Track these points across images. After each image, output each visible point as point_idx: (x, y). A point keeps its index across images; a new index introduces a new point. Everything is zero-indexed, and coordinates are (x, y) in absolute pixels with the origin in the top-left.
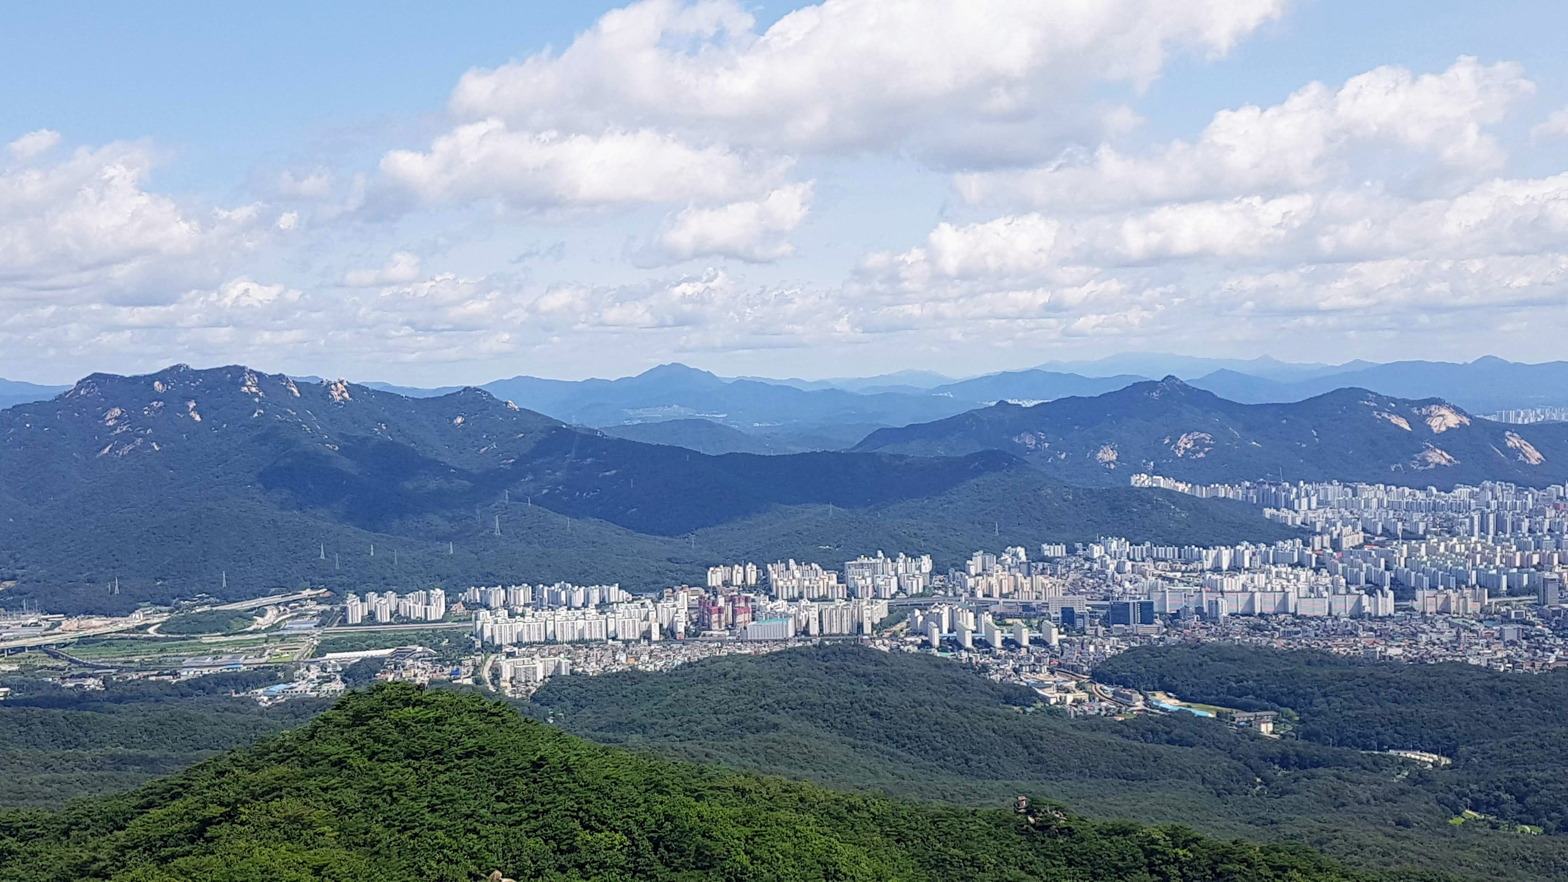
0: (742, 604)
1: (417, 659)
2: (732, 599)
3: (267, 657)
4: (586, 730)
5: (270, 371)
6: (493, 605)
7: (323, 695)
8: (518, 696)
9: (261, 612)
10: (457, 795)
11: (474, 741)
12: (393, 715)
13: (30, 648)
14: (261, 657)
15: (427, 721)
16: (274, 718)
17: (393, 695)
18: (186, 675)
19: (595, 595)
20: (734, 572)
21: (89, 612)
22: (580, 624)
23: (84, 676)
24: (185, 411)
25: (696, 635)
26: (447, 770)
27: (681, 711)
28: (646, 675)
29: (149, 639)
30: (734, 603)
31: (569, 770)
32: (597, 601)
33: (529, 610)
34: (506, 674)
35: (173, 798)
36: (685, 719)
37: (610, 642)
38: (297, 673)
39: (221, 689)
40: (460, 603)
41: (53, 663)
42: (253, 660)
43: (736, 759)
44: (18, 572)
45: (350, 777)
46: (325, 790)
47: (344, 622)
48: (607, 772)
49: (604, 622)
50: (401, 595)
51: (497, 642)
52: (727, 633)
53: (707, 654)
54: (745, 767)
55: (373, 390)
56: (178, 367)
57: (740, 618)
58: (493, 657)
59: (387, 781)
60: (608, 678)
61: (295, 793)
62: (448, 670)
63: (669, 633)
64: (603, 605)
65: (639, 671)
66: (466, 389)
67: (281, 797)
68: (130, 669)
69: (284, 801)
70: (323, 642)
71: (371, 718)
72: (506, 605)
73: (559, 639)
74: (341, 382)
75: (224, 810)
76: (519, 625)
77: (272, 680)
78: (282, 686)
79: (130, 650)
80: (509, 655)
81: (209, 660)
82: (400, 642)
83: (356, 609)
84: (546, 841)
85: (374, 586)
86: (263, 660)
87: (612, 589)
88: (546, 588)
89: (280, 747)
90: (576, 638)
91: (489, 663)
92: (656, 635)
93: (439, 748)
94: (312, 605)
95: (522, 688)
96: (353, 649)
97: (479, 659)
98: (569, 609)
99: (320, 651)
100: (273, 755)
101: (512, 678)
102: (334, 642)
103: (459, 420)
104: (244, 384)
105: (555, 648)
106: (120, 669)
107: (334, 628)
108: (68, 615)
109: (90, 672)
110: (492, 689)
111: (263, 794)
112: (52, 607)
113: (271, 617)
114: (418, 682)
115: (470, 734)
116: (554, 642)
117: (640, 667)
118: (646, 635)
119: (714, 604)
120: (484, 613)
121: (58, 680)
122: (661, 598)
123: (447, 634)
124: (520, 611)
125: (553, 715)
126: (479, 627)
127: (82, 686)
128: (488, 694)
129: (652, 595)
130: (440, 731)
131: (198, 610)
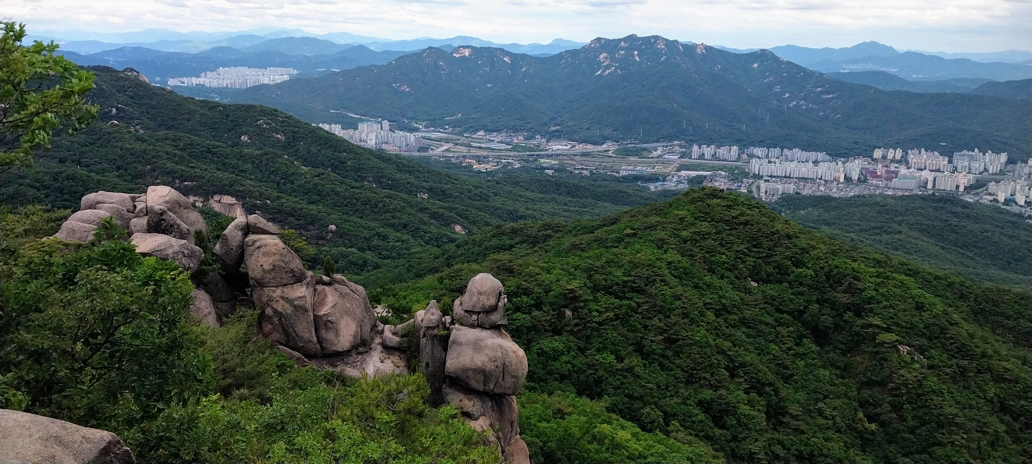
1: (722, 178)
5: (671, 39)
6: (761, 156)
7: (678, 189)
8: (768, 201)
9: (655, 149)
10: (734, 241)
11: (744, 218)
13: (563, 155)
15: (724, 206)
16: (656, 197)
17: (710, 193)
18: (622, 173)
19: (813, 156)
20: (889, 152)
21: (587, 142)
22: (803, 170)
23: (582, 169)
24: (633, 55)
25: (863, 182)
26: (730, 229)
28: (834, 199)
29: (609, 156)
32: (814, 160)
33: (778, 161)
34: (763, 190)
37: (818, 180)
38: (668, 178)
39: (635, 181)
40: (745, 154)
41: (571, 162)
42: (650, 170)
47: (690, 158)
49: (816, 170)
50: (718, 147)
51: (761, 174)
52: (880, 183)
53: (868, 192)
55: (717, 49)
56: (632, 35)
58: (758, 181)
60: (814, 198)
62: (736, 185)
63: (848, 179)
64: (816, 163)
65: (831, 197)
66: (761, 50)
68: (601, 168)
70: (681, 165)
71: (698, 201)
72: (767, 157)
73: (792, 176)
74: (702, 45)
76: (772, 167)
77: (657, 180)
78: (661, 183)
79: (601, 160)
80: (766, 181)
81: (632, 168)
82: (715, 169)
83: (696, 152)
85: (705, 142)
86: (654, 171)
87: (822, 154)
88: (788, 151)
90: (801, 176)
92: (842, 180)
94: (678, 148)
95: (770, 197)
96: (693, 170)
97: (751, 181)
98: (799, 162)
101: (766, 192)
102: (685, 166)
103: (756, 65)
104: (659, 44)
105: (789, 180)
106: (597, 168)
107: (686, 160)
108: (579, 142)
109: (585, 168)
110: (756, 196)
112: (573, 138)
113: (659, 152)
114: (721, 188)
116: (789, 177)
118: (837, 179)
120: (756, 160)
121: (572, 170)
122: (848, 161)
123: (737, 168)
124: (774, 160)
126: (753, 166)
128: (754, 198)
130: (729, 211)
131: (630, 146)
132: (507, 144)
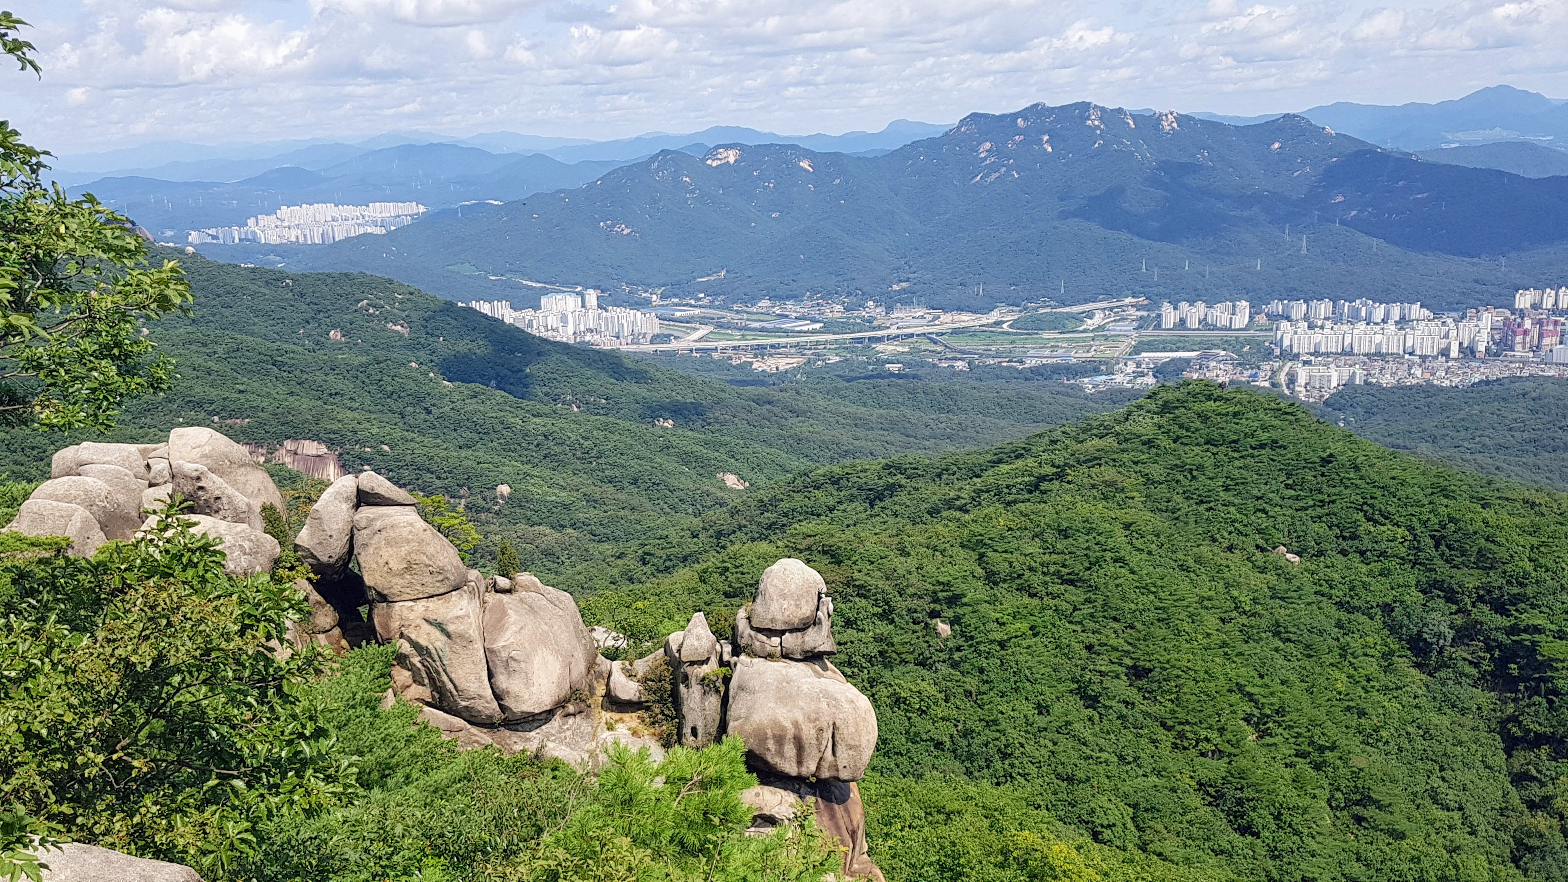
0: (1551, 327)
1: (1220, 362)
2: (1540, 322)
3: (1092, 353)
4: (1375, 435)
5: (1110, 106)
6: (1294, 317)
7: (1137, 387)
8: (1311, 400)
9: (1090, 315)
10: (1250, 479)
11: (1268, 435)
12: (1197, 407)
13: (918, 335)
14: (1088, 352)
15: (1227, 414)
16: (1096, 403)
17: (1197, 390)
18: (1030, 363)
19: (1396, 311)
20: (1545, 296)
21: (960, 309)
22: (1378, 338)
23: (955, 359)
24: (1040, 142)
25: (1497, 355)
26: (1242, 457)
27: (1473, 426)
28: (1441, 389)
29: (1003, 333)
30: (1541, 326)
31: (1357, 468)
32: (1398, 319)
33: (1328, 324)
34: (1302, 379)
35: (1017, 457)
36: (1478, 433)
37: (1407, 356)
38: (1116, 367)
39: (1055, 376)
40: (1263, 315)
41: (932, 347)
42: (1082, 354)
43: (1527, 474)
44: (910, 275)
45: (1158, 455)
46: (1136, 463)
47: (1158, 326)
48: (1394, 473)
49: (1402, 338)
50: (1210, 305)
51: (1295, 350)
52: (1531, 354)
53: (1507, 374)
54: (1536, 482)
55: (1200, 120)
56: (1037, 105)
57: (1546, 341)
58: (1289, 364)
59: (1188, 461)
60: (1400, 388)
61: (1111, 463)
62: (1247, 373)
63: (1468, 352)
64: (1403, 322)
65: (1433, 386)
66: (1285, 116)
67: (1100, 465)
68: (988, 356)
69: (1102, 468)
70: (1140, 342)
71: (1177, 408)
72: (1306, 318)
73: (1356, 351)
74: (1171, 113)
75: (1055, 470)
76: (1317, 337)
77: (1096, 371)
78: (1104, 378)
79: (988, 341)
80: (1306, 363)
81: (1047, 352)
82: (1206, 346)
83: (1169, 316)
84: (1330, 528)
85: (1186, 297)
86: (1089, 355)
87: (1414, 307)
88: (1347, 304)
89: (1101, 425)
90: (1373, 351)
91: (1286, 369)
92: (1454, 353)
93: (1236, 438)
94: (1132, 311)
95: (1316, 393)
96: (1164, 350)
97: (1276, 365)
98: (1368, 324)
99: (1137, 350)
100: (1095, 431)
101: (1307, 384)
102: (1149, 343)
103: (1276, 145)
104: (1088, 118)
105: (1350, 360)
106: (981, 355)
107: (1150, 331)
108: (945, 310)
109: (959, 356)
110: (1287, 392)
111: (1085, 462)
112: (934, 304)
113: (1098, 319)
114: (1220, 381)
115: (1264, 428)
116: (1351, 353)
117: (1435, 382)
118: (1445, 353)
119: (1519, 326)
120: (1284, 325)
121: (936, 361)
122: (1463, 317)
123: (1248, 341)
124: (1320, 323)
125: (1344, 419)
126: (1279, 336)
127: (953, 367)
128: (1283, 396)
129: (1455, 315)
130: (1237, 424)
131: (1041, 311)
132: (814, 321)
